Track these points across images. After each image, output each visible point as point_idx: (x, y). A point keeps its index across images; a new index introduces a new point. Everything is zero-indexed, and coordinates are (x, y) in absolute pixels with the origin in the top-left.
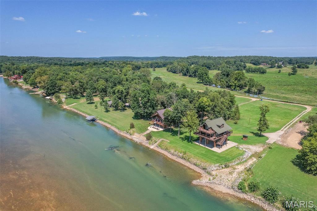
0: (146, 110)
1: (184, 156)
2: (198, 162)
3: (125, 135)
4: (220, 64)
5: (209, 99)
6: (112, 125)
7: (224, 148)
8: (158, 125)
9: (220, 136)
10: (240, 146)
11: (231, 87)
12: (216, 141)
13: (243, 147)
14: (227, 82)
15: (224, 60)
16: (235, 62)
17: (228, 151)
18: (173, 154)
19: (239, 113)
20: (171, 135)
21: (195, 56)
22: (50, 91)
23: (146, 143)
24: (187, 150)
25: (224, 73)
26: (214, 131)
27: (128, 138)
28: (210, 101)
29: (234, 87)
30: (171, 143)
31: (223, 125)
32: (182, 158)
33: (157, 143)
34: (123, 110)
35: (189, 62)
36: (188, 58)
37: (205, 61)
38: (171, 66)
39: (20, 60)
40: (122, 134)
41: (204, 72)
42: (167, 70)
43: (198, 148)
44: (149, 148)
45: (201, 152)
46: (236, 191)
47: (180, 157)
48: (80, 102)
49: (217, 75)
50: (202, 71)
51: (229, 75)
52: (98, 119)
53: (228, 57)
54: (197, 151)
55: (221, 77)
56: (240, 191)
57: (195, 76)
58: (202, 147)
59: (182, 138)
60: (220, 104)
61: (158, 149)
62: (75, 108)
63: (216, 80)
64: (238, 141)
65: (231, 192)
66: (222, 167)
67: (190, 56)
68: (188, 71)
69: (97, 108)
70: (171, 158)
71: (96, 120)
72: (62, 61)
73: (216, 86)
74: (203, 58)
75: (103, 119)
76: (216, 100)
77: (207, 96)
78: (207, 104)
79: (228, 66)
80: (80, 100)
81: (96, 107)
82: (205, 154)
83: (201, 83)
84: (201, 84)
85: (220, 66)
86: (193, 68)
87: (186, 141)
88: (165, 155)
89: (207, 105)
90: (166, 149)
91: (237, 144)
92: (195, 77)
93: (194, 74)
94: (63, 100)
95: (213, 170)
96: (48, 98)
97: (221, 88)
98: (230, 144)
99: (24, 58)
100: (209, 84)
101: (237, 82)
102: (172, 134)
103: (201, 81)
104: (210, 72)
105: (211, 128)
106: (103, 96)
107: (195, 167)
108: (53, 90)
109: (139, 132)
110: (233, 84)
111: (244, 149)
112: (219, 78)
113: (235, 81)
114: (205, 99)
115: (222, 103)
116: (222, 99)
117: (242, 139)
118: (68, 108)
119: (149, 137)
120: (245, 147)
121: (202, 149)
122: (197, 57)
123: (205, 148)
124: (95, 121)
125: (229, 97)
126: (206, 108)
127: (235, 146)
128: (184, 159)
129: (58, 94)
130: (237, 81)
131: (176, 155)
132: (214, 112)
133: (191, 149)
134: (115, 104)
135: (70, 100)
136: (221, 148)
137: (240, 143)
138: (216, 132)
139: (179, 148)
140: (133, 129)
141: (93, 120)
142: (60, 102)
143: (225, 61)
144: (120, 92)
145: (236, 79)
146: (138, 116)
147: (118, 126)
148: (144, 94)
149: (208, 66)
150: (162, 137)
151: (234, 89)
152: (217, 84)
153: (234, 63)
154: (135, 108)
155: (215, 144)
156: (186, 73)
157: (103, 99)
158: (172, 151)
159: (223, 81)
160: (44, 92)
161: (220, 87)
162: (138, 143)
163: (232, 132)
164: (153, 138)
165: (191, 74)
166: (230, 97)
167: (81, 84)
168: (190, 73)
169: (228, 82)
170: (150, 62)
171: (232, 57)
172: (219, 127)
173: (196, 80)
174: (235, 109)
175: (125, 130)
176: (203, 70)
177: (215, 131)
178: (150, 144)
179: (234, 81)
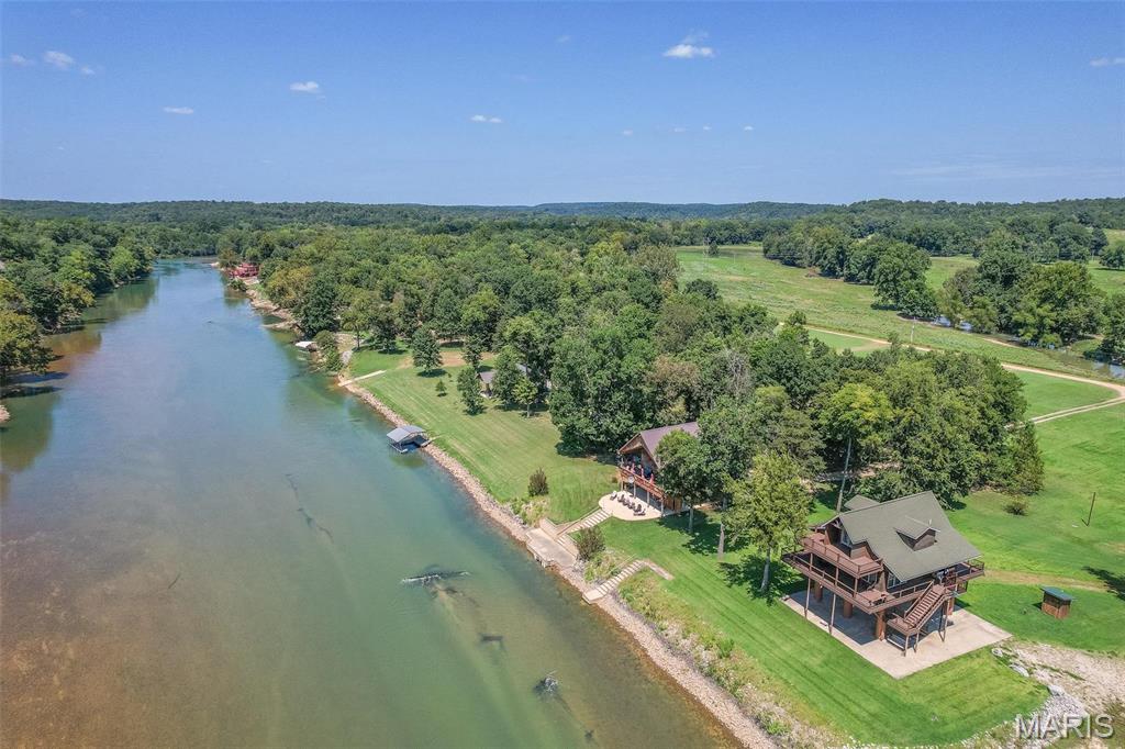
0: (606, 422)
1: (722, 664)
2: (779, 715)
3: (504, 520)
4: (982, 233)
5: (882, 395)
6: (472, 470)
7: (929, 653)
8: (642, 494)
9: (911, 591)
10: (1019, 652)
11: (1021, 331)
12: (888, 615)
13: (1038, 656)
14: (1002, 310)
15: (1003, 218)
16: (1051, 227)
17: (949, 674)
18: (671, 647)
19: (1037, 460)
20: (687, 546)
22: (313, 322)
23: (575, 571)
24: (740, 639)
25: (992, 270)
26: (879, 562)
27: (514, 538)
28: (885, 402)
29: (1036, 331)
30: (675, 586)
31: (932, 532)
32: (710, 674)
33: (620, 578)
34: (531, 408)
35: (858, 222)
36: (854, 209)
37: (921, 223)
38: (778, 239)
39: (284, 213)
40: (496, 514)
41: (901, 263)
42: (766, 251)
43: (794, 633)
44: (580, 596)
45: (804, 659)
47: (701, 669)
48: (398, 368)
49: (962, 277)
50: (897, 260)
51: (1015, 277)
52: (431, 439)
53: (1026, 205)
54: (787, 648)
55: (979, 285)
57: (870, 277)
58: (816, 628)
59: (731, 570)
60: (935, 420)
61: (617, 606)
62: (375, 391)
63: (955, 298)
64: (1013, 614)
67: (864, 202)
68: (842, 258)
69: (444, 395)
70: (658, 663)
71: (424, 444)
72: (406, 216)
73: (953, 323)
74: (916, 210)
75: (450, 442)
76: (916, 400)
77: (879, 380)
78: (872, 415)
79: (1020, 241)
80: (400, 361)
81: (439, 393)
82: (819, 670)
83: (892, 308)
84: (889, 313)
85: (982, 241)
86: (864, 247)
87: (747, 585)
88: (637, 644)
89: (867, 422)
90: (650, 616)
91: (1005, 635)
92: (868, 284)
93: (866, 272)
94: (347, 355)
96: (304, 344)
97: (972, 331)
98: (969, 633)
99: (297, 206)
100: (921, 313)
101: (1052, 310)
102: (692, 542)
103: (891, 302)
104: (937, 262)
105: (865, 544)
106: (477, 347)
107: (759, 735)
108: (324, 316)
109: (555, 517)
110: (1031, 320)
111: (1043, 676)
112: (968, 293)
113: (1038, 306)
114: (863, 394)
115: (948, 414)
116: (949, 398)
117: (1039, 606)
118: (350, 388)
119: (590, 546)
120: (1046, 662)
121: (811, 641)
122: (893, 203)
123: (829, 636)
124: (419, 446)
125: (989, 387)
126: (864, 436)
127: (989, 648)
128: (718, 680)
129: (333, 336)
130: (1048, 306)
131: (684, 655)
132: (905, 453)
133: (761, 634)
134: (503, 383)
135: (368, 356)
136: (910, 652)
137: (1023, 631)
138: (887, 571)
139: (708, 619)
140: (541, 501)
141: (415, 443)
142: (335, 364)
143: (1009, 220)
144: (520, 338)
145: (1046, 297)
146: (573, 444)
147: (492, 478)
148: (597, 356)
149: (931, 241)
150: (644, 550)
151: (1035, 339)
152: (959, 316)
153: (1045, 229)
154: (562, 410)
155: (881, 625)
156: (834, 265)
157: (475, 361)
158: (673, 629)
159: (984, 306)
160: (295, 325)
161: (968, 327)
162: (544, 565)
163: (981, 568)
164: (608, 552)
165: (854, 270)
166: (995, 385)
167: (410, 300)
168: (849, 267)
169: (1009, 309)
170: (704, 222)
171: (1041, 206)
172: (911, 542)
173: (867, 295)
174: (1019, 442)
175: (508, 501)
176: (898, 256)
177: (885, 562)
178: (589, 576)
179: (1033, 304)
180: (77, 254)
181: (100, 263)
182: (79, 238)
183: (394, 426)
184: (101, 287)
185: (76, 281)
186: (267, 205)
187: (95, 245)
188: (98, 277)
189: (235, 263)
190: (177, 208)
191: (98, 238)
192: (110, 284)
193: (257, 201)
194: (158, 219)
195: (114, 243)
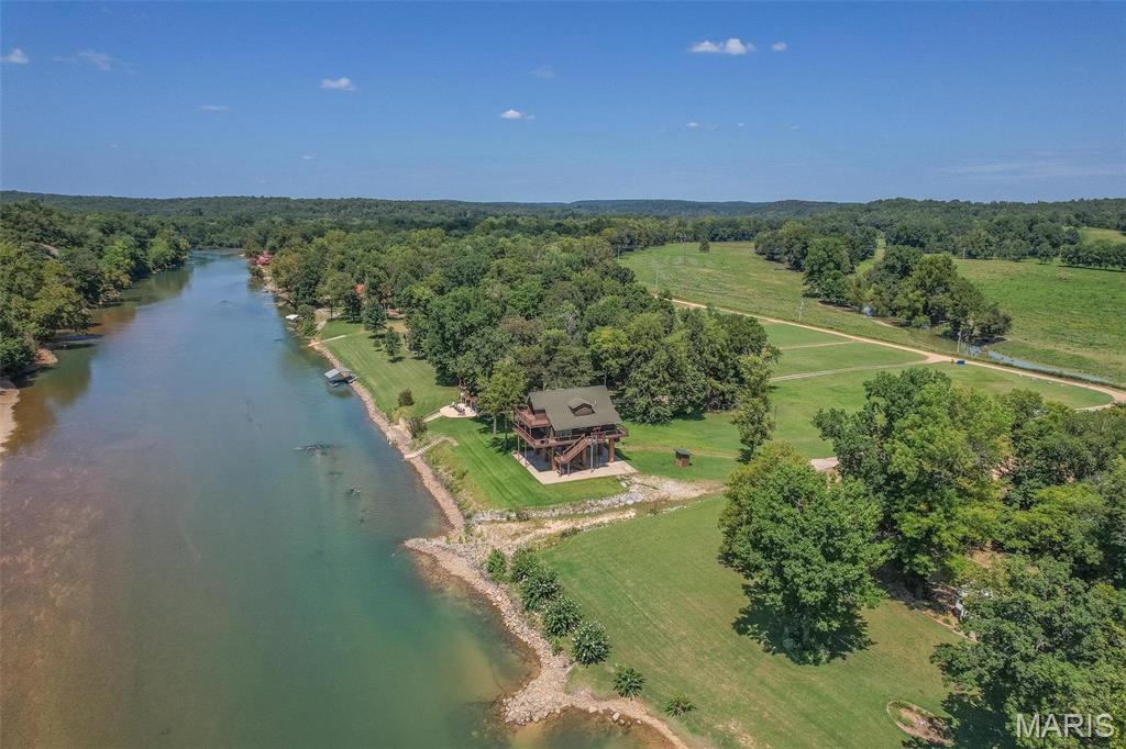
3: (379, 421)
6: (375, 395)
7: (576, 476)
10: (634, 478)
11: (899, 313)
13: (642, 480)
14: (895, 296)
17: (577, 484)
18: (437, 477)
20: (479, 430)
21: (897, 199)
22: (301, 299)
23: (405, 444)
24: (473, 470)
27: (380, 430)
28: (624, 339)
29: (909, 313)
30: (456, 448)
33: (429, 447)
36: (868, 208)
40: (376, 418)
41: (825, 255)
42: (756, 247)
43: (505, 467)
44: (402, 457)
45: (500, 477)
46: (482, 575)
48: (355, 334)
50: (820, 252)
51: (908, 268)
52: (357, 378)
54: (498, 474)
56: (489, 575)
58: (521, 465)
59: (496, 441)
60: (659, 351)
61: (421, 461)
62: (332, 349)
64: (654, 465)
65: (470, 575)
66: (509, 519)
67: (880, 201)
69: (380, 350)
70: (426, 485)
71: (351, 381)
72: (433, 212)
73: (859, 308)
74: (927, 209)
75: (369, 379)
76: (644, 338)
80: (359, 328)
81: (376, 348)
82: (503, 482)
83: (816, 296)
84: (812, 299)
87: (498, 447)
88: (420, 478)
89: (605, 351)
90: (434, 463)
91: (633, 471)
94: (321, 324)
95: (483, 520)
96: (292, 316)
98: (611, 470)
99: (331, 202)
100: (835, 300)
101: (922, 296)
102: (483, 428)
108: (310, 295)
110: (906, 303)
112: (871, 281)
114: (606, 332)
115: (667, 347)
116: (672, 337)
118: (316, 348)
120: (646, 482)
121: (511, 470)
122: (908, 201)
124: (346, 382)
127: (615, 476)
129: (314, 311)
133: (488, 468)
135: (338, 325)
136: (566, 475)
140: (405, 409)
142: (311, 331)
145: (920, 285)
147: (383, 398)
150: (452, 432)
151: (909, 320)
152: (861, 302)
156: (799, 259)
158: (442, 469)
161: (868, 311)
164: (429, 433)
175: (385, 410)
178: (412, 446)
180: (120, 244)
181: (139, 252)
182: (122, 230)
183: (333, 367)
184: (139, 272)
185: (118, 267)
186: (302, 201)
187: (136, 236)
188: (137, 264)
189: (258, 253)
190: (218, 203)
191: (139, 230)
192: (149, 270)
193: (294, 198)
194: (201, 214)
195: (153, 234)
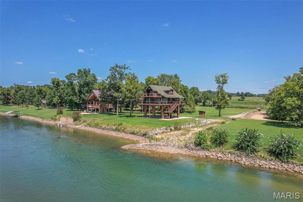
1: (119, 127)
2: (137, 130)
7: (175, 119)
10: (196, 119)
17: (181, 120)
20: (108, 115)
23: (72, 124)
26: (160, 96)
31: (172, 91)
32: (117, 130)
40: (45, 121)
45: (143, 121)
46: (192, 149)
47: (113, 130)
54: (138, 121)
56: (199, 148)
58: (146, 118)
59: (121, 116)
65: (184, 152)
66: (171, 130)
70: (100, 133)
78: (155, 82)
82: (147, 122)
91: (192, 117)
95: (158, 133)
98: (183, 118)
105: (156, 92)
107: (132, 136)
120: (202, 119)
123: (149, 119)
127: (189, 118)
128: (119, 130)
131: (108, 129)
133: (130, 121)
138: (162, 97)
139: (115, 122)
140: (61, 115)
155: (162, 114)
172: (168, 93)
177: (162, 94)
